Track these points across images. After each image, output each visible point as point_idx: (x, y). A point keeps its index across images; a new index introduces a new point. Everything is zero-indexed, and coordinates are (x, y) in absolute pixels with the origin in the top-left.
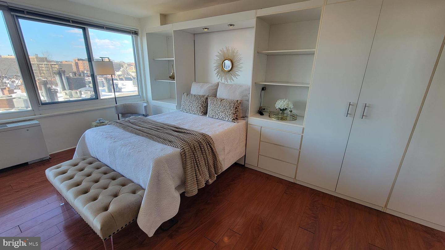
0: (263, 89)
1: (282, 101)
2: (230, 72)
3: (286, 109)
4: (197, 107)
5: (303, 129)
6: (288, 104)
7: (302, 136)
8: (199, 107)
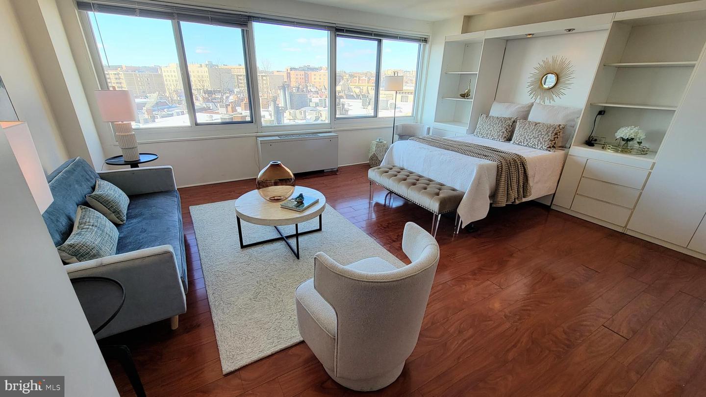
0: (601, 113)
1: (629, 129)
2: (552, 89)
3: (632, 139)
4: (498, 131)
5: (654, 163)
6: (637, 133)
7: (650, 173)
8: (502, 131)
